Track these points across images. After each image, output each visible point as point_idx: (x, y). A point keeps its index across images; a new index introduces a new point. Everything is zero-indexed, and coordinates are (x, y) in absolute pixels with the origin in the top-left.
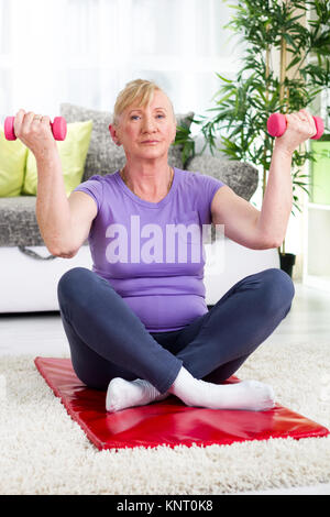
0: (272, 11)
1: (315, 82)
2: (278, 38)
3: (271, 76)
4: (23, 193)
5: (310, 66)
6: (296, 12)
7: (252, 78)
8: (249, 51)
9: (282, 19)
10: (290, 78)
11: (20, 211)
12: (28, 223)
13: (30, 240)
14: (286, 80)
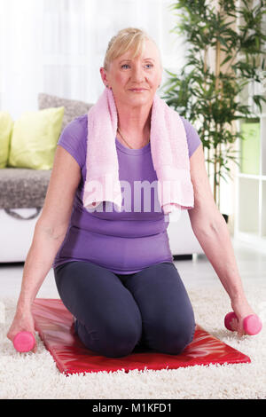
0: (209, 18)
1: (243, 75)
2: (214, 40)
3: (208, 71)
4: (8, 166)
5: (239, 62)
6: (228, 19)
7: (193, 73)
8: (190, 50)
9: (217, 25)
10: (224, 73)
11: (6, 180)
12: (12, 190)
13: (14, 204)
14: (221, 75)
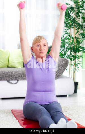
0: (72, 19)
1: (83, 37)
2: (73, 26)
3: (71, 36)
4: (8, 67)
5: (81, 33)
6: (78, 20)
7: (66, 37)
8: (66, 30)
9: (74, 21)
10: (76, 37)
11: (7, 71)
12: (9, 74)
13: (10, 79)
14: (75, 37)
